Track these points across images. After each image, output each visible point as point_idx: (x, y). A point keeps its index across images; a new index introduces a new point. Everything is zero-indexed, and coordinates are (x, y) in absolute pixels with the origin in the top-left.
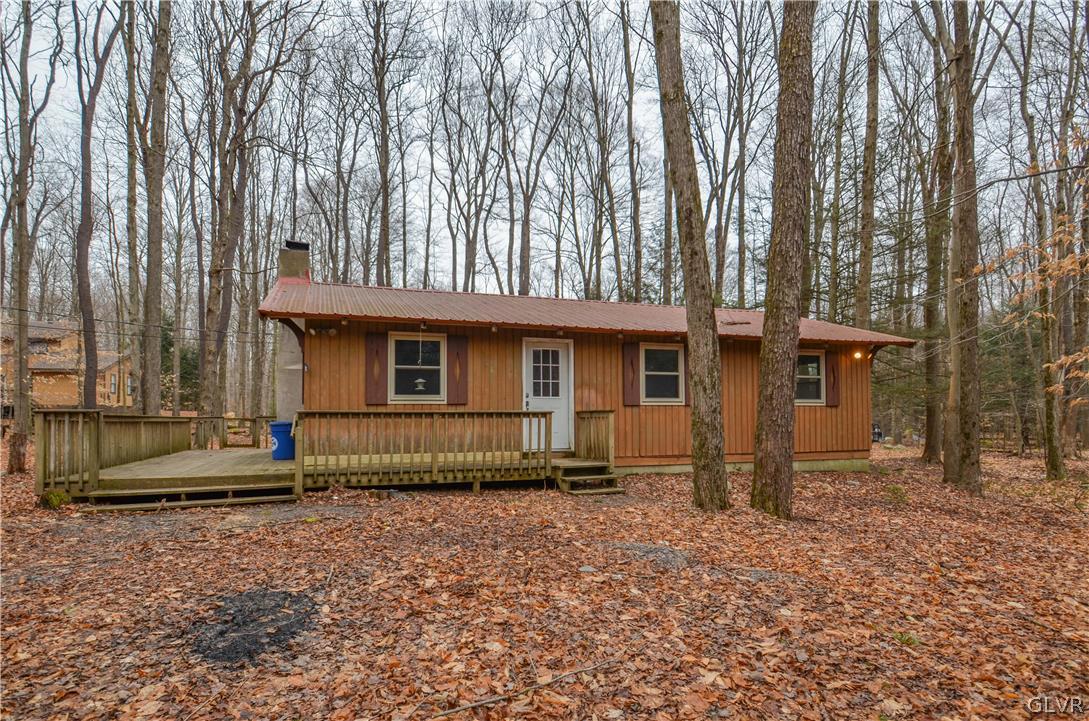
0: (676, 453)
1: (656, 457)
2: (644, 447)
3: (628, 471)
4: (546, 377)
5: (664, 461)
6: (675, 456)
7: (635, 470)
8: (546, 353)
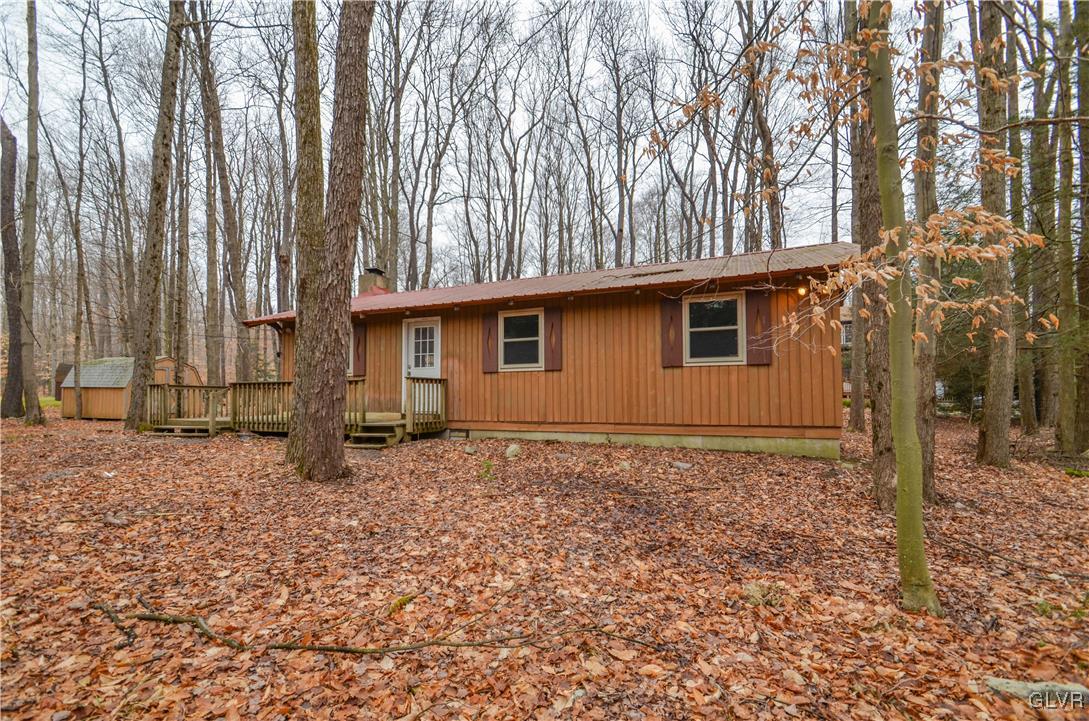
0: (536, 419)
1: (514, 422)
2: (502, 411)
3: (489, 434)
4: (424, 351)
5: (524, 427)
6: (535, 423)
7: (496, 434)
8: (425, 330)
